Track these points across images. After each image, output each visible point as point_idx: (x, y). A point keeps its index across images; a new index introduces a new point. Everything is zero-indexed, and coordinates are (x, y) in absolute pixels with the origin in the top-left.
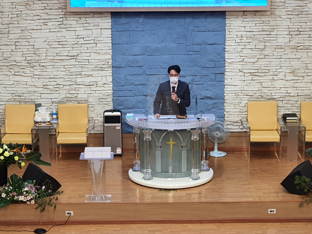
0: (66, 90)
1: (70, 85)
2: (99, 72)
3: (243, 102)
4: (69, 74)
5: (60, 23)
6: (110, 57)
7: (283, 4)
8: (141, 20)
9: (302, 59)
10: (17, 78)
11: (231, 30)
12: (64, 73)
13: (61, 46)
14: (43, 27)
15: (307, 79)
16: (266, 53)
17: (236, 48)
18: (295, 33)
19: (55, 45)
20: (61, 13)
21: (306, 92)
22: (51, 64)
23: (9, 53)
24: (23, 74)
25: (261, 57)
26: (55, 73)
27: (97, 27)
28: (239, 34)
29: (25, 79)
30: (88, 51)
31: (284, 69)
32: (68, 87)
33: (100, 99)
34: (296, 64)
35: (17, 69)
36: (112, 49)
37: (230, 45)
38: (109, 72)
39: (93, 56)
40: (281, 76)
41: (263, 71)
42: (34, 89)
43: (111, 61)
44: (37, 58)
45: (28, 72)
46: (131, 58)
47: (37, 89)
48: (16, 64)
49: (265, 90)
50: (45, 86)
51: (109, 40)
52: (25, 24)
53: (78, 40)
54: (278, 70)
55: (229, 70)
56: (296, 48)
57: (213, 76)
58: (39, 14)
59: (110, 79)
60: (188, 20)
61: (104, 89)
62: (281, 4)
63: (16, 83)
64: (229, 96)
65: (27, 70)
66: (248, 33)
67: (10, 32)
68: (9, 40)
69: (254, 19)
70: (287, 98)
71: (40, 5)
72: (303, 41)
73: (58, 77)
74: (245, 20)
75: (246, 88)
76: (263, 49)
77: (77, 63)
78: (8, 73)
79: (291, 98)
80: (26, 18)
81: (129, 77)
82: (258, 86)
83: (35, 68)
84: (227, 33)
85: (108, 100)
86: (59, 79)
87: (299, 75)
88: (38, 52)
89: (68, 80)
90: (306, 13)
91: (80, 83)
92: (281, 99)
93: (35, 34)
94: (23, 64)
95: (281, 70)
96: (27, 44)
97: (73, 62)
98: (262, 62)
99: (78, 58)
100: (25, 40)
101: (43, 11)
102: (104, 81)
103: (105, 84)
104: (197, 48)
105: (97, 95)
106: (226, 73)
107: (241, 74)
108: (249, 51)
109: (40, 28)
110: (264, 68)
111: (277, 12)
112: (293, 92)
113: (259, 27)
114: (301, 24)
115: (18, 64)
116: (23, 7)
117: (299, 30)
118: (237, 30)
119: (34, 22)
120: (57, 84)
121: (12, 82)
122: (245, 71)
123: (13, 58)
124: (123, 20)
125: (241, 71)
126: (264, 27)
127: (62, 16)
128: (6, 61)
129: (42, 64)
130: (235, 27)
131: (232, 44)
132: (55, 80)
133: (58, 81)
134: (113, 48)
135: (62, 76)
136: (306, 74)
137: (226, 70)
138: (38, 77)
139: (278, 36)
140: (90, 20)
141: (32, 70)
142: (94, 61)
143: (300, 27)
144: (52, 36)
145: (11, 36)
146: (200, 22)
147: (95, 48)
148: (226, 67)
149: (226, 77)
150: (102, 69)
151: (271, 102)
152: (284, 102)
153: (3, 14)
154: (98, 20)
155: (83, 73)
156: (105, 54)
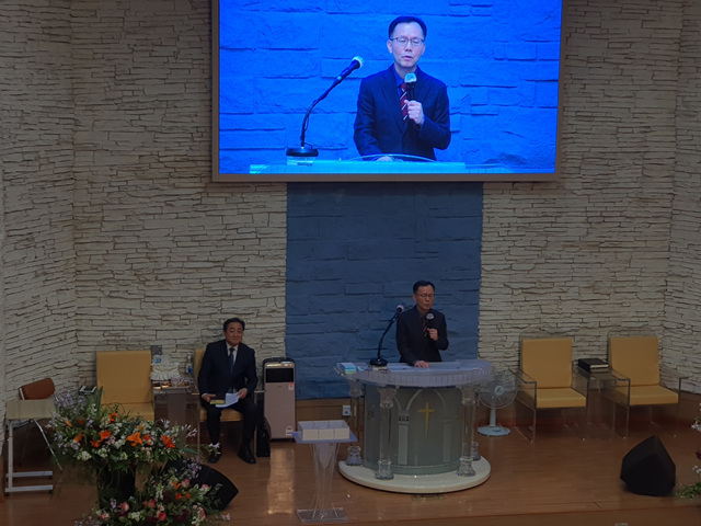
0: (202, 323)
1: (211, 314)
2: (263, 290)
3: (509, 339)
4: (210, 294)
5: (196, 202)
6: (283, 263)
7: (576, 170)
8: (339, 197)
9: (607, 265)
10: (115, 303)
11: (491, 215)
12: (199, 292)
13: (197, 244)
14: (166, 210)
15: (614, 298)
16: (548, 254)
17: (500, 246)
18: (595, 220)
19: (186, 242)
20: (200, 185)
21: (614, 321)
22: (177, 276)
23: (101, 257)
24: (126, 295)
25: (540, 261)
26: (183, 293)
27: (263, 210)
28: (505, 221)
29: (129, 305)
30: (244, 253)
31: (577, 282)
32: (207, 319)
33: (263, 339)
34: (597, 272)
35: (114, 287)
36: (287, 249)
37: (490, 240)
38: (281, 290)
39: (254, 261)
40: (573, 293)
41: (544, 285)
42: (145, 322)
43: (284, 270)
44: (152, 266)
45: (136, 291)
46: (321, 264)
49: (547, 319)
50: (163, 318)
51: (283, 233)
52: (132, 204)
53: (226, 232)
54: (568, 284)
55: (488, 285)
56: (598, 246)
57: (459, 296)
58: (159, 186)
59: (282, 303)
60: (421, 197)
61: (271, 320)
62: (573, 171)
63: (111, 311)
64: (485, 330)
65: (134, 289)
66: (519, 220)
67: (106, 219)
68: (103, 234)
69: (529, 197)
70: (582, 332)
71: (161, 171)
72: (610, 234)
73: (189, 299)
74: (514, 197)
75: (514, 315)
76: (544, 248)
77: (224, 274)
78: (99, 294)
79: (589, 332)
80: (134, 194)
81: (315, 299)
82: (534, 312)
83: (147, 283)
84: (485, 220)
85: (277, 340)
86: (190, 304)
87: (601, 291)
88: (155, 255)
89: (206, 304)
90: (614, 186)
91: (228, 310)
92: (572, 333)
93: (150, 223)
94: (125, 277)
95: (572, 284)
96: (135, 240)
97: (217, 273)
98: (542, 271)
99: (227, 265)
100: (132, 233)
101: (166, 181)
102: (271, 306)
103: (273, 311)
104: (433, 246)
105: (259, 331)
106: (482, 290)
107: (508, 291)
108: (521, 251)
109: (159, 211)
110: (545, 280)
111: (568, 185)
112: (591, 320)
113: (538, 210)
114: (606, 205)
115: (116, 277)
116: (131, 173)
117: (604, 214)
118: (501, 215)
119: (148, 200)
120: (188, 313)
121: (104, 311)
122: (513, 286)
123: (107, 267)
124: (308, 197)
125: (508, 286)
126: (547, 210)
127: (199, 190)
128: (95, 272)
129: (160, 277)
130: (497, 209)
131: (494, 239)
132: (183, 305)
134: (289, 248)
135: (196, 299)
136: (612, 290)
137: (483, 284)
138: (152, 300)
139: (569, 225)
140: (249, 197)
141: (141, 287)
142: (254, 270)
143: (603, 209)
144: (181, 227)
145: (107, 226)
147: (257, 247)
148: (483, 279)
149: (481, 296)
150: (268, 285)
152: (577, 338)
153: (94, 186)
154: (264, 197)
155: (233, 292)
156: (276, 257)
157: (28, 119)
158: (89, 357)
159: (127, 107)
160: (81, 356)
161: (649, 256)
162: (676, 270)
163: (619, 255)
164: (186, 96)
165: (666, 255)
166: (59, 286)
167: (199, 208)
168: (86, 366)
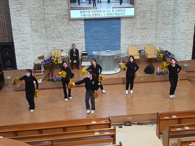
2: (81, 39)
3: (126, 47)
4: (71, 40)
6: (84, 34)
7: (138, 14)
8: (94, 21)
9: (145, 32)
10: (54, 42)
12: (69, 40)
13: (68, 31)
15: (146, 39)
16: (133, 31)
17: (124, 30)
18: (142, 24)
19: (66, 31)
20: (68, 20)
21: (146, 43)
22: (65, 37)
26: (66, 40)
27: (80, 24)
28: (125, 25)
29: (57, 42)
30: (77, 32)
31: (139, 36)
34: (143, 34)
35: (54, 39)
37: (122, 29)
38: (84, 39)
39: (79, 34)
40: (138, 38)
41: (133, 37)
42: (60, 45)
43: (84, 36)
44: (60, 35)
46: (91, 34)
47: (61, 46)
48: (53, 37)
49: (133, 43)
50: (63, 45)
51: (84, 29)
52: (56, 24)
53: (73, 29)
54: (137, 36)
57: (117, 39)
58: (60, 20)
59: (84, 41)
60: (109, 21)
61: (82, 45)
64: (122, 46)
65: (57, 39)
66: (128, 25)
69: (129, 20)
71: (61, 17)
72: (145, 26)
74: (127, 20)
75: (127, 42)
78: (51, 40)
79: (141, 45)
80: (56, 22)
81: (90, 41)
82: (131, 42)
83: (60, 38)
84: (121, 25)
85: (84, 48)
87: (144, 37)
88: (61, 33)
90: (146, 17)
92: (138, 45)
93: (59, 27)
94: (55, 37)
97: (72, 36)
98: (132, 34)
99: (74, 35)
100: (56, 29)
101: (62, 19)
103: (83, 43)
104: (112, 30)
106: (121, 38)
108: (128, 30)
109: (61, 25)
111: (137, 17)
112: (142, 43)
113: (131, 22)
116: (55, 18)
119: (59, 23)
121: (52, 44)
122: (127, 37)
123: (52, 35)
124: (88, 22)
126: (133, 22)
128: (50, 36)
129: (62, 37)
130: (123, 22)
132: (66, 42)
133: (68, 43)
134: (85, 31)
136: (146, 37)
138: (61, 41)
139: (137, 25)
140: (77, 22)
142: (79, 36)
143: (144, 22)
144: (65, 28)
145: (51, 28)
146: (113, 21)
147: (79, 31)
148: (121, 36)
150: (82, 38)
151: (135, 46)
153: (49, 21)
154: (80, 22)
155: (75, 40)
156: (82, 33)
157: (35, 9)
158: (50, 52)
159: (54, 6)
160: (48, 52)
161: (153, 30)
162: (158, 33)
163: (147, 30)
164: (64, 3)
165: (156, 30)
166: (43, 39)
167: (68, 24)
168: (50, 53)
